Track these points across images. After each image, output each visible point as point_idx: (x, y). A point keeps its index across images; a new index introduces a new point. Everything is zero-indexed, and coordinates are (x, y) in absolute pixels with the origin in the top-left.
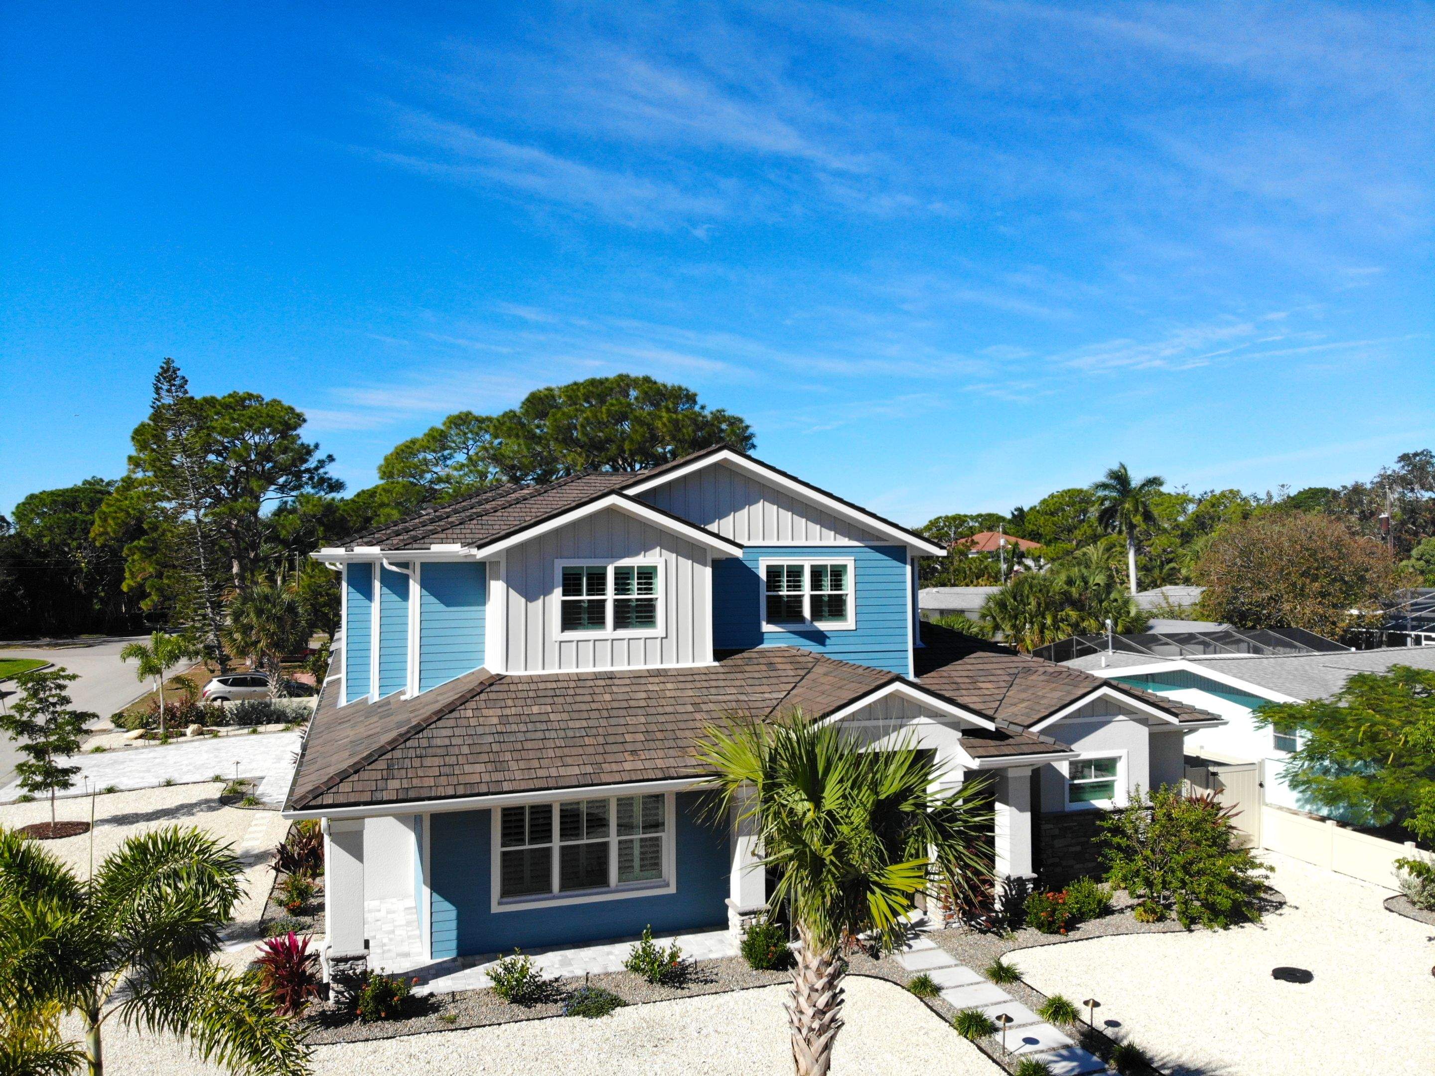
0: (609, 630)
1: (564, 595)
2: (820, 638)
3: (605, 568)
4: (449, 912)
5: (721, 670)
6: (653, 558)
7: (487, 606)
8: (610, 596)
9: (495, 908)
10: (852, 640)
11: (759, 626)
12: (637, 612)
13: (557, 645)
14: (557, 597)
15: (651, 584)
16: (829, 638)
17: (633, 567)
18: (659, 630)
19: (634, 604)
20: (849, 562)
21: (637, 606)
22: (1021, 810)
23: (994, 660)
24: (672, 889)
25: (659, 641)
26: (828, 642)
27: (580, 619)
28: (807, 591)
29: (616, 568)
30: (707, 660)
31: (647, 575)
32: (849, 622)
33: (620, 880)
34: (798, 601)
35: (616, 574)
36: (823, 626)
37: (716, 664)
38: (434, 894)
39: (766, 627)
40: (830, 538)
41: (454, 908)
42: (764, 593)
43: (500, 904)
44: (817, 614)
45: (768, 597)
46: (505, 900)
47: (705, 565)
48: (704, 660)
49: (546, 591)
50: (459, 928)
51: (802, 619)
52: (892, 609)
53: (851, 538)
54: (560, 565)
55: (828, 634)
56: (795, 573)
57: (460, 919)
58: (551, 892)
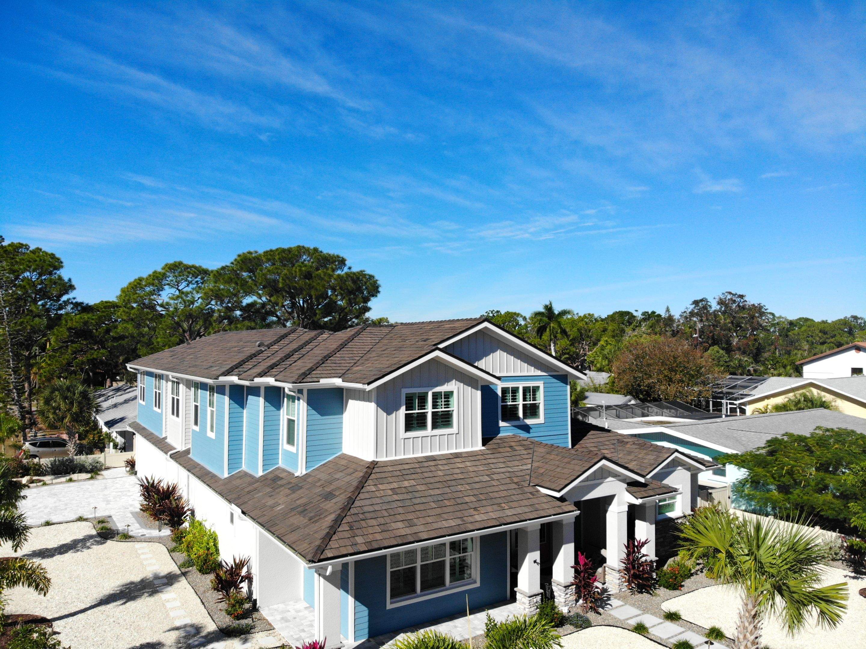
0: (429, 430)
1: (406, 410)
2: (527, 428)
3: (427, 393)
4: (364, 611)
5: (488, 452)
6: (452, 386)
7: (344, 415)
8: (429, 409)
9: (389, 606)
10: (542, 429)
11: (498, 423)
12: (442, 418)
13: (403, 440)
14: (403, 411)
15: (448, 401)
16: (531, 428)
17: (442, 392)
18: (454, 429)
19: (440, 414)
20: (540, 384)
21: (442, 415)
22: (651, 524)
23: (601, 435)
24: (478, 585)
25: (454, 435)
26: (531, 431)
27: (412, 424)
28: (520, 402)
29: (433, 393)
30: (479, 446)
31: (448, 395)
32: (541, 419)
33: (451, 582)
34: (515, 408)
35: (433, 396)
36: (529, 422)
37: (483, 448)
38: (356, 602)
39: (502, 424)
40: (533, 371)
41: (367, 609)
42: (500, 404)
43: (391, 603)
44: (525, 416)
45: (502, 406)
46: (394, 600)
47: (477, 389)
48: (477, 446)
49: (397, 409)
50: (370, 621)
51: (518, 418)
52: (560, 410)
53: (542, 371)
54: (405, 391)
55: (531, 426)
56: (515, 391)
57: (370, 615)
58: (416, 593)
